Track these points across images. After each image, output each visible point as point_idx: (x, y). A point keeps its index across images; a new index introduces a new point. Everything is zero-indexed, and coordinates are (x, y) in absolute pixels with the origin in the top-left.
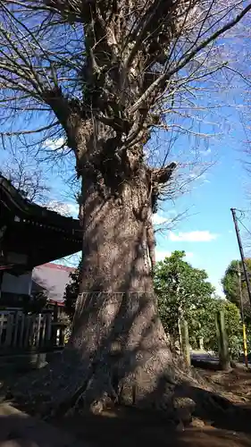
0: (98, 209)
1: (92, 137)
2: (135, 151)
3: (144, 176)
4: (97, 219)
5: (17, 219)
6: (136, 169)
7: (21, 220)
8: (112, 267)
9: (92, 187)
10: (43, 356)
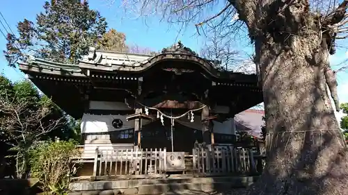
0: (271, 64)
1: (257, 6)
2: (298, 5)
3: (312, 24)
4: (272, 72)
5: (214, 84)
6: (302, 20)
7: (217, 84)
8: (291, 111)
9: (263, 47)
10: (251, 179)
